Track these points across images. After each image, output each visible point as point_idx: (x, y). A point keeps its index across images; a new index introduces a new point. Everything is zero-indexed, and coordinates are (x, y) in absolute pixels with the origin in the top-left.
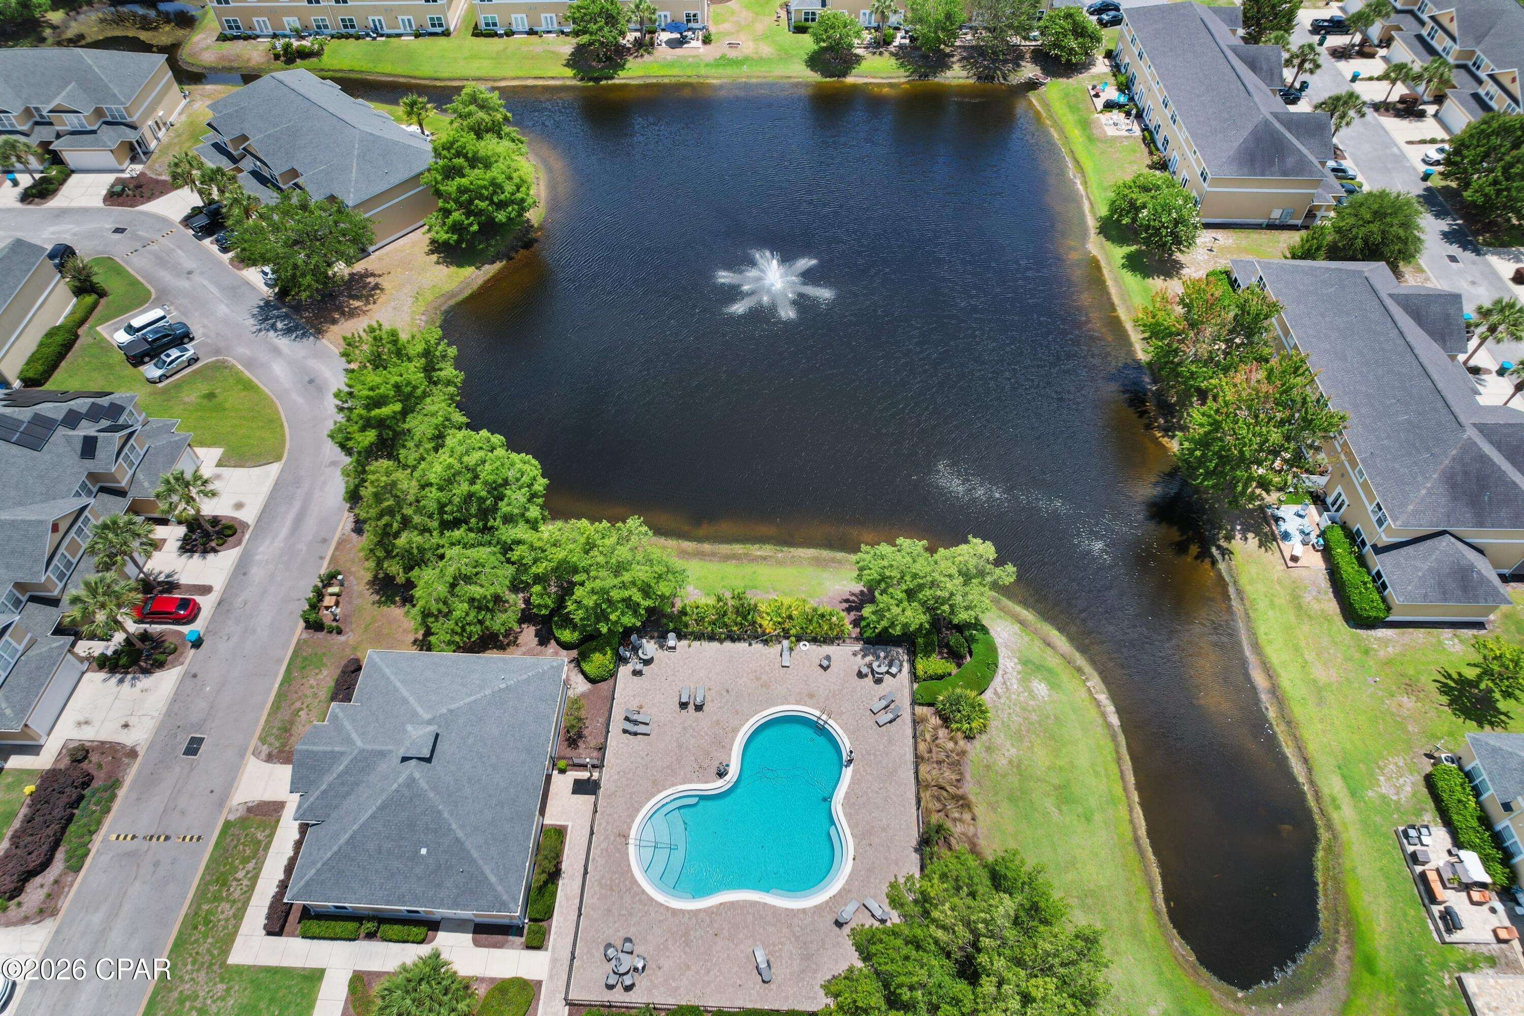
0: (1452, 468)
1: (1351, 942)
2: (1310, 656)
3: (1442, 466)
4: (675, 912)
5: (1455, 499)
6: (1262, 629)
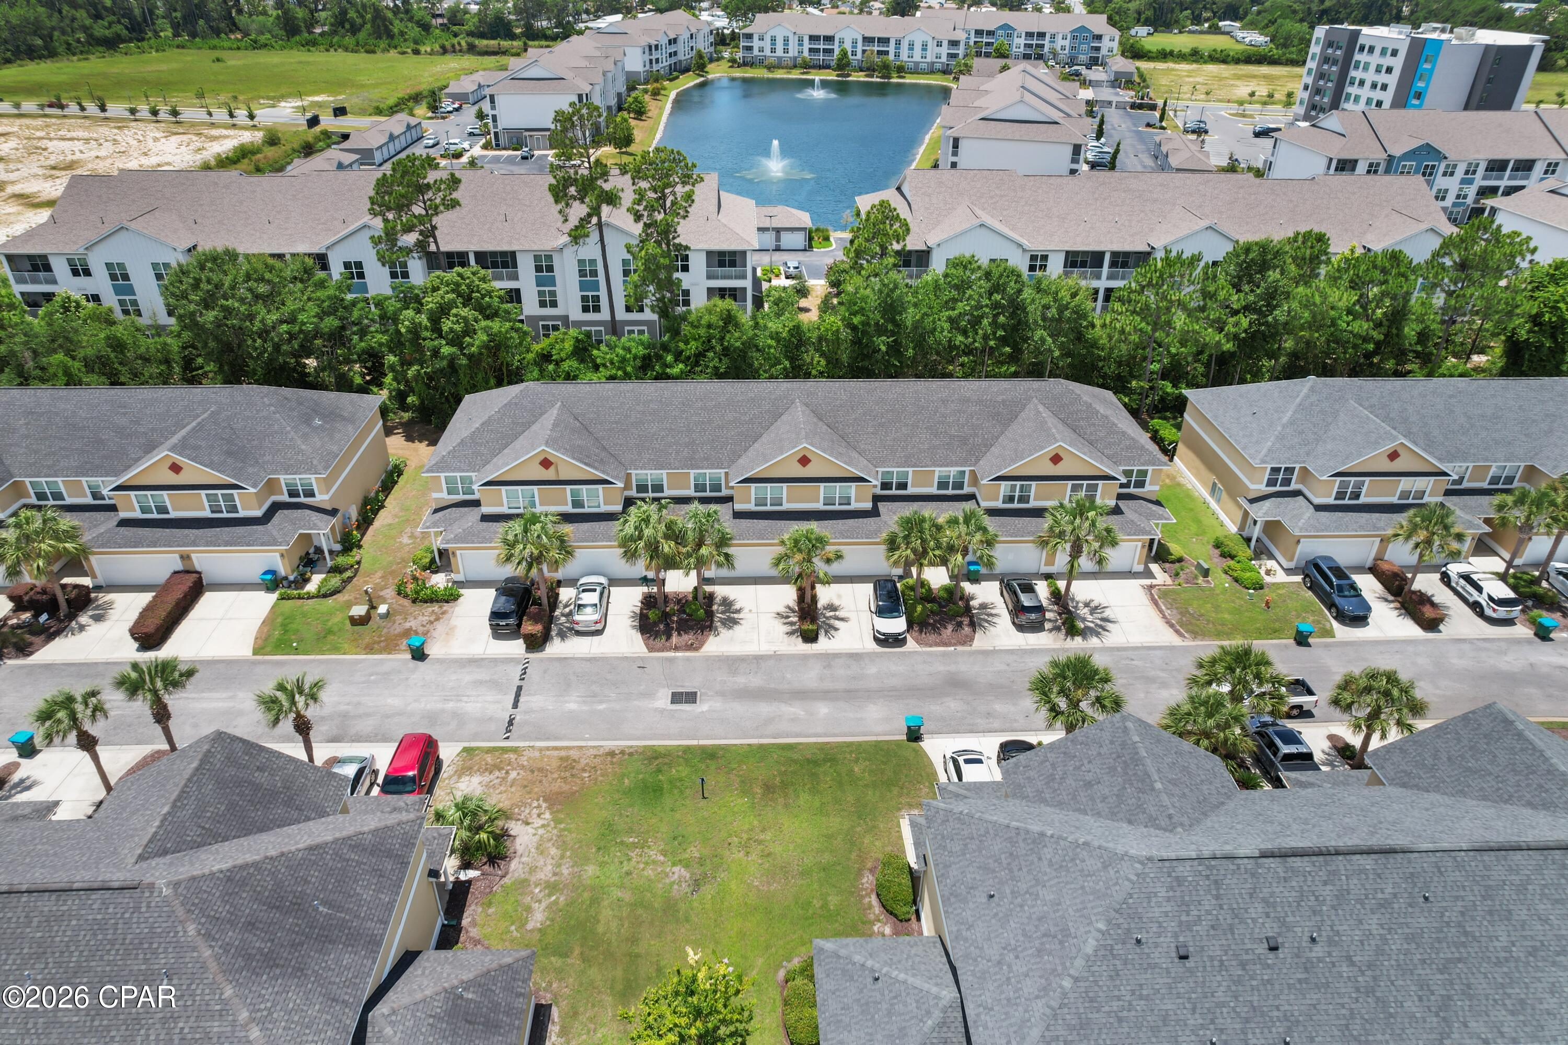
0: (226, 948)
3: (213, 966)
5: (300, 971)
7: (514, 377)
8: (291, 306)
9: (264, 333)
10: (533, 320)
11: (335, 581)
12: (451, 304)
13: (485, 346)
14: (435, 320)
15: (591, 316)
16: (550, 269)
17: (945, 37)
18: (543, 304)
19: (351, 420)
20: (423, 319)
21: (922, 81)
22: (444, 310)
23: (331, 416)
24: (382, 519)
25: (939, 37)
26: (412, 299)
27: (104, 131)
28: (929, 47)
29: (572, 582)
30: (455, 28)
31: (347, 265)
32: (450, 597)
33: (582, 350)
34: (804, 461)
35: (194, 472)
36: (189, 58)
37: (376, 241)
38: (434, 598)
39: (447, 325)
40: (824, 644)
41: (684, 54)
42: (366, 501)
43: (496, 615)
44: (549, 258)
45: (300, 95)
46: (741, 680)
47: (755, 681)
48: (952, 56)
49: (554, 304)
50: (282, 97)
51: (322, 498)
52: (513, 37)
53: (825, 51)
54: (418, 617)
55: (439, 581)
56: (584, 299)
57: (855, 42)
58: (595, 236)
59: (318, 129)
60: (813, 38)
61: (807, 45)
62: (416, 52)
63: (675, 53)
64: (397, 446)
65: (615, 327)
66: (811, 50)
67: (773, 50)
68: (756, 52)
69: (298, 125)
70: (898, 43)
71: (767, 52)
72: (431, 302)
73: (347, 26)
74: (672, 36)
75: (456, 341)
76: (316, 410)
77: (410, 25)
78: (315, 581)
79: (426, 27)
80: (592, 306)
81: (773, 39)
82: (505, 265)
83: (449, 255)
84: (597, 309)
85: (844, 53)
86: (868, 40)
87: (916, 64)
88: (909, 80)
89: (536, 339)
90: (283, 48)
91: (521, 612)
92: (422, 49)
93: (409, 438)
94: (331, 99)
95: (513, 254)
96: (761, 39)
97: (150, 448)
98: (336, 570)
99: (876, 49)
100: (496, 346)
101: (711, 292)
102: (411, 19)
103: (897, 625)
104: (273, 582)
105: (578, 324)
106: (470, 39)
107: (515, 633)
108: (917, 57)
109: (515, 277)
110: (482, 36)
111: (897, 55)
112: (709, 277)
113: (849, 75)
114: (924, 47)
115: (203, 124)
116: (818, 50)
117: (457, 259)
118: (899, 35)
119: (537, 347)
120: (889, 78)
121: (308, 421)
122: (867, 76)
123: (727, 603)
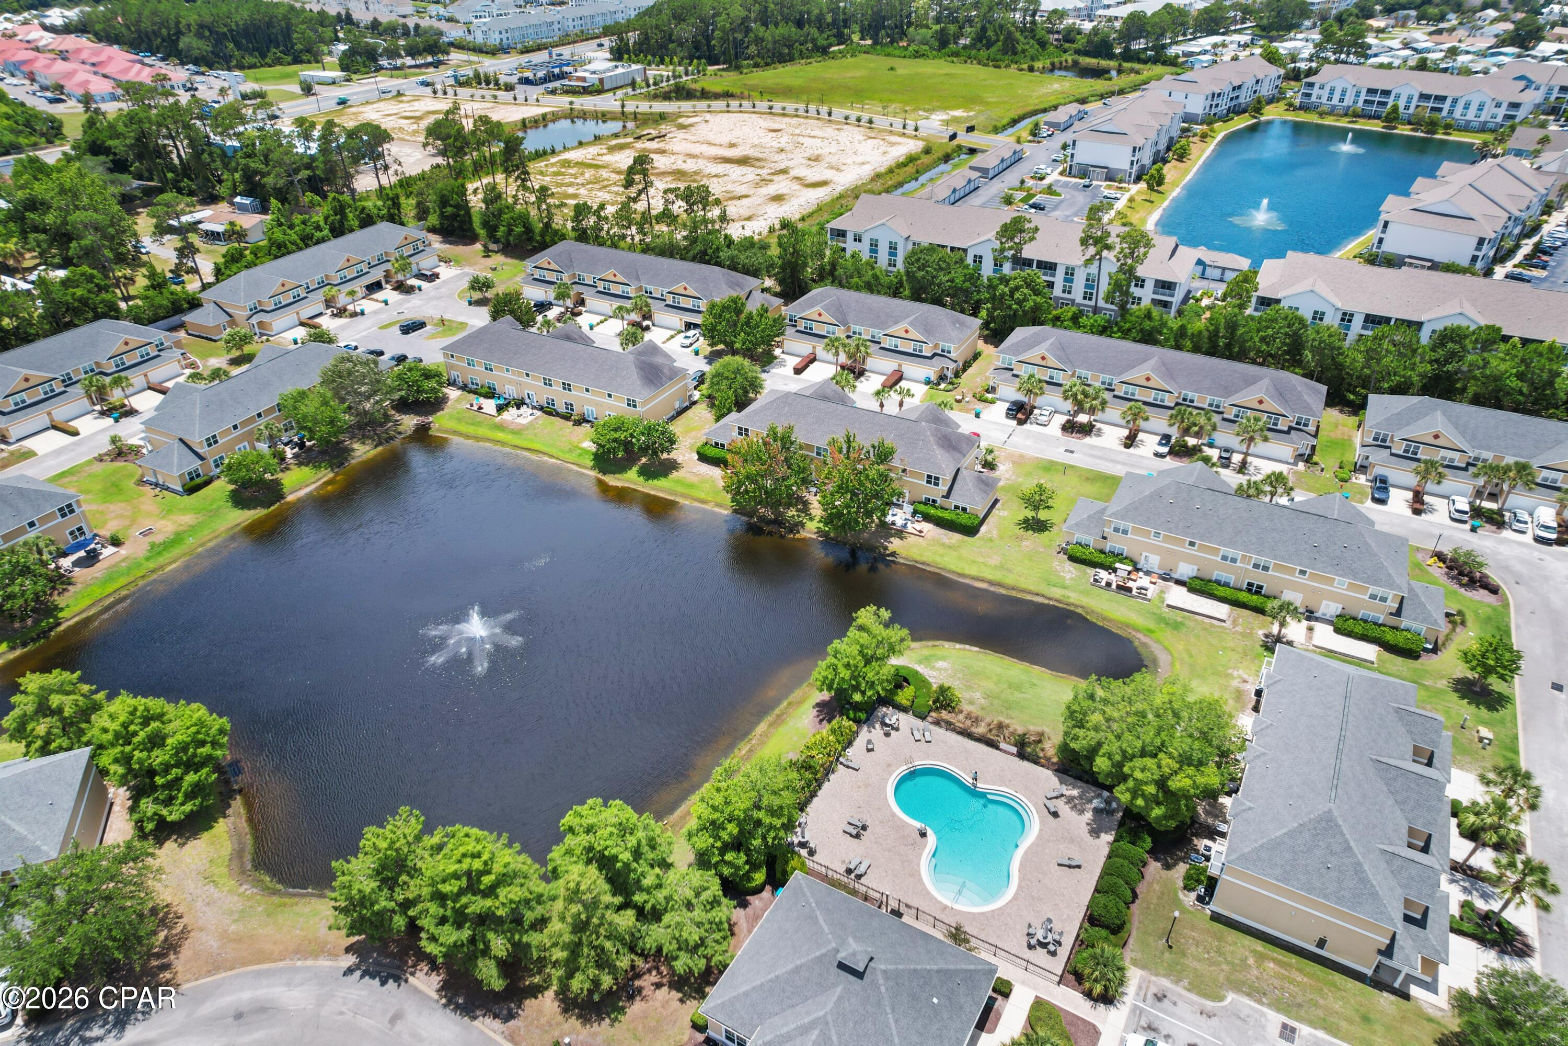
1: (1138, 631)
2: (981, 560)
4: (1015, 898)
6: (953, 568)
7: (1041, 323)
8: (953, 275)
9: (939, 285)
10: (1058, 298)
11: (951, 387)
12: (1021, 287)
13: (1031, 308)
14: (1012, 292)
15: (1087, 302)
16: (1072, 274)
17: (1506, 100)
18: (1064, 291)
19: (969, 327)
20: (1007, 290)
21: (1466, 140)
22: (1017, 288)
23: (963, 324)
24: (970, 371)
25: (1500, 98)
26: (1005, 280)
27: (830, 131)
28: (1486, 108)
29: (1040, 408)
30: (1067, 45)
31: (975, 256)
32: (992, 402)
33: (1075, 319)
34: (1148, 379)
35: (913, 334)
36: (872, 65)
37: (994, 250)
38: (986, 401)
39: (1017, 295)
40: (1132, 450)
41: (1245, 98)
42: (965, 362)
43: (1009, 409)
44: (1073, 269)
45: (945, 108)
46: (1093, 452)
47: (1098, 453)
48: (1508, 117)
49: (1070, 292)
50: (932, 110)
51: (953, 355)
52: (1111, 56)
53: (1380, 103)
54: (979, 406)
55: (990, 396)
56: (1085, 293)
57: (1410, 98)
58: (1096, 263)
59: (955, 142)
60: (1371, 91)
61: (1363, 96)
62: (1031, 69)
63: (1237, 97)
64: (981, 345)
65: (1096, 310)
66: (1366, 101)
67: (1330, 99)
68: (1313, 99)
69: (943, 138)
70: (1455, 101)
71: (1324, 100)
72: (1012, 284)
73: (984, 42)
74: (1236, 84)
75: (1019, 303)
76: (958, 321)
77: (1032, 42)
78: (943, 386)
79: (1043, 44)
80: (1087, 296)
81: (1332, 91)
82: (1050, 269)
83: (1025, 259)
84: (1090, 299)
85: (1395, 108)
86: (1424, 97)
87: (1469, 122)
88: (1455, 137)
89: (1056, 308)
90: (935, 57)
91: (1019, 410)
92: (1038, 65)
93: (986, 342)
94: (965, 114)
95: (1056, 264)
96: (1322, 87)
97: (896, 322)
98: (951, 383)
99: (1431, 105)
100: (1036, 308)
101: (1153, 300)
102: (1033, 37)
103: (1165, 450)
104: (928, 382)
105: (1079, 305)
106: (1076, 57)
107: (1014, 417)
108: (1470, 116)
109: (1054, 276)
110: (1087, 54)
111: (1451, 112)
112: (1154, 293)
113: (1395, 128)
114: (1481, 108)
115: (885, 131)
116: (1372, 102)
117: (1028, 263)
118: (1456, 94)
119: (1054, 312)
120: (1434, 133)
121: (954, 324)
122: (1412, 130)
123: (1099, 430)
